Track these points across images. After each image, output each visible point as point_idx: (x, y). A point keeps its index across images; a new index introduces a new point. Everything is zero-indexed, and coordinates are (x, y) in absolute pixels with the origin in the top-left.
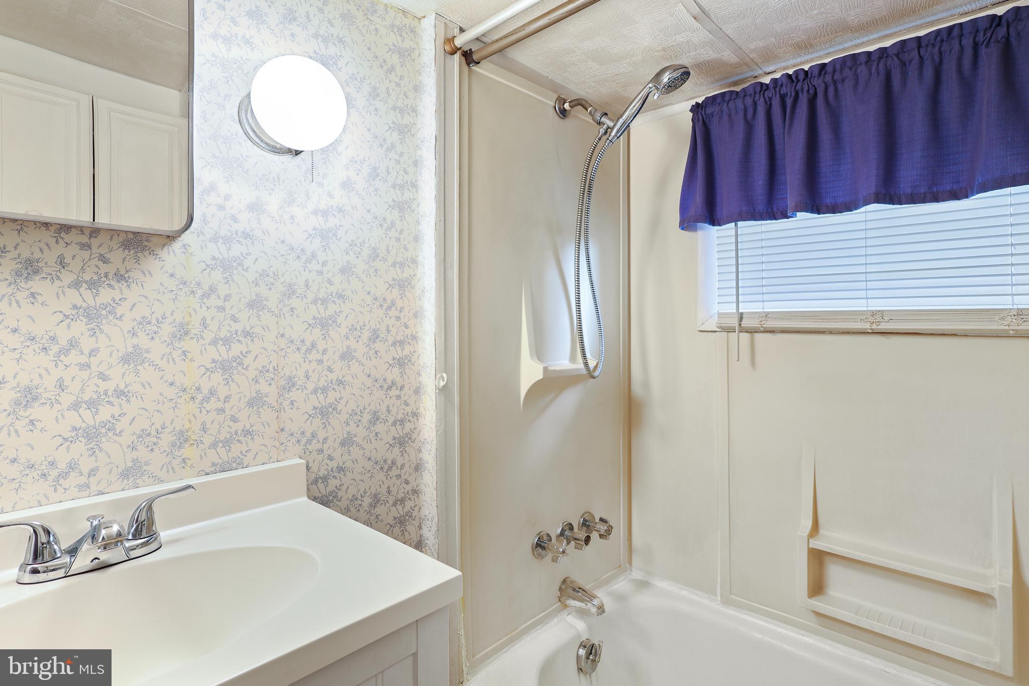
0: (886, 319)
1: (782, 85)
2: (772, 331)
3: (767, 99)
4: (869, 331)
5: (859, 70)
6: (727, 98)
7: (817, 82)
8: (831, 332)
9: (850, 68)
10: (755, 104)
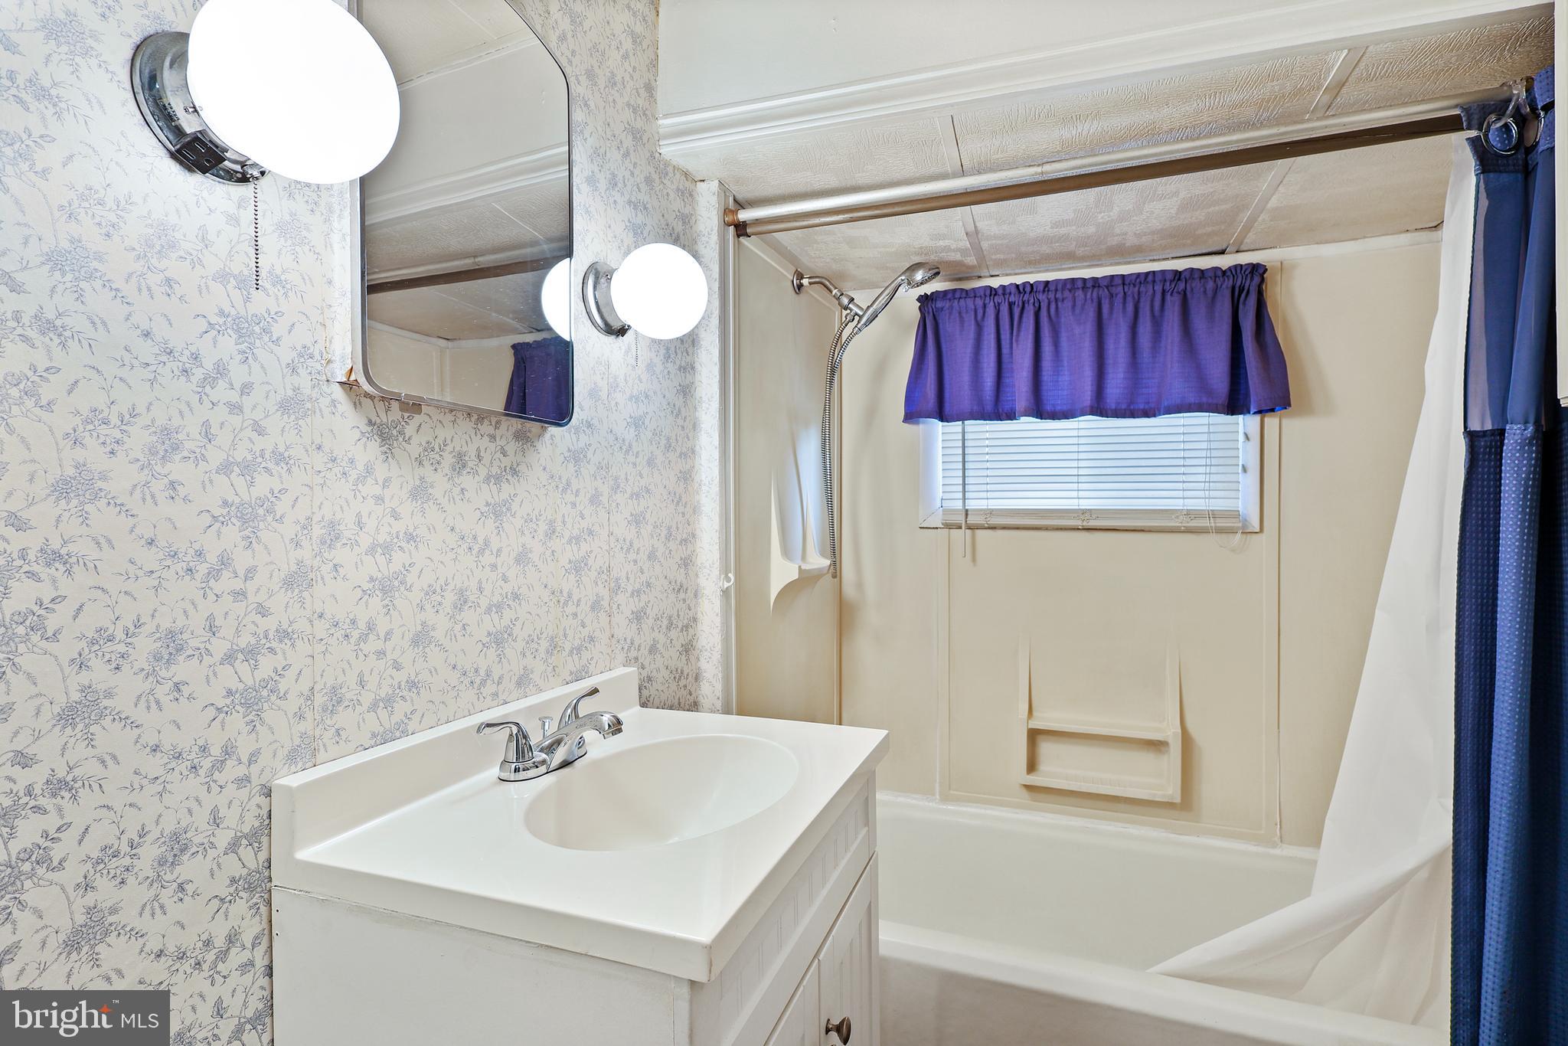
0: (1094, 516)
1: (1010, 294)
2: (993, 528)
3: (996, 304)
4: (1080, 527)
5: (1076, 294)
6: (957, 295)
7: (1042, 297)
8: (1046, 528)
9: (1070, 291)
10: (985, 306)
